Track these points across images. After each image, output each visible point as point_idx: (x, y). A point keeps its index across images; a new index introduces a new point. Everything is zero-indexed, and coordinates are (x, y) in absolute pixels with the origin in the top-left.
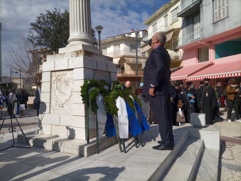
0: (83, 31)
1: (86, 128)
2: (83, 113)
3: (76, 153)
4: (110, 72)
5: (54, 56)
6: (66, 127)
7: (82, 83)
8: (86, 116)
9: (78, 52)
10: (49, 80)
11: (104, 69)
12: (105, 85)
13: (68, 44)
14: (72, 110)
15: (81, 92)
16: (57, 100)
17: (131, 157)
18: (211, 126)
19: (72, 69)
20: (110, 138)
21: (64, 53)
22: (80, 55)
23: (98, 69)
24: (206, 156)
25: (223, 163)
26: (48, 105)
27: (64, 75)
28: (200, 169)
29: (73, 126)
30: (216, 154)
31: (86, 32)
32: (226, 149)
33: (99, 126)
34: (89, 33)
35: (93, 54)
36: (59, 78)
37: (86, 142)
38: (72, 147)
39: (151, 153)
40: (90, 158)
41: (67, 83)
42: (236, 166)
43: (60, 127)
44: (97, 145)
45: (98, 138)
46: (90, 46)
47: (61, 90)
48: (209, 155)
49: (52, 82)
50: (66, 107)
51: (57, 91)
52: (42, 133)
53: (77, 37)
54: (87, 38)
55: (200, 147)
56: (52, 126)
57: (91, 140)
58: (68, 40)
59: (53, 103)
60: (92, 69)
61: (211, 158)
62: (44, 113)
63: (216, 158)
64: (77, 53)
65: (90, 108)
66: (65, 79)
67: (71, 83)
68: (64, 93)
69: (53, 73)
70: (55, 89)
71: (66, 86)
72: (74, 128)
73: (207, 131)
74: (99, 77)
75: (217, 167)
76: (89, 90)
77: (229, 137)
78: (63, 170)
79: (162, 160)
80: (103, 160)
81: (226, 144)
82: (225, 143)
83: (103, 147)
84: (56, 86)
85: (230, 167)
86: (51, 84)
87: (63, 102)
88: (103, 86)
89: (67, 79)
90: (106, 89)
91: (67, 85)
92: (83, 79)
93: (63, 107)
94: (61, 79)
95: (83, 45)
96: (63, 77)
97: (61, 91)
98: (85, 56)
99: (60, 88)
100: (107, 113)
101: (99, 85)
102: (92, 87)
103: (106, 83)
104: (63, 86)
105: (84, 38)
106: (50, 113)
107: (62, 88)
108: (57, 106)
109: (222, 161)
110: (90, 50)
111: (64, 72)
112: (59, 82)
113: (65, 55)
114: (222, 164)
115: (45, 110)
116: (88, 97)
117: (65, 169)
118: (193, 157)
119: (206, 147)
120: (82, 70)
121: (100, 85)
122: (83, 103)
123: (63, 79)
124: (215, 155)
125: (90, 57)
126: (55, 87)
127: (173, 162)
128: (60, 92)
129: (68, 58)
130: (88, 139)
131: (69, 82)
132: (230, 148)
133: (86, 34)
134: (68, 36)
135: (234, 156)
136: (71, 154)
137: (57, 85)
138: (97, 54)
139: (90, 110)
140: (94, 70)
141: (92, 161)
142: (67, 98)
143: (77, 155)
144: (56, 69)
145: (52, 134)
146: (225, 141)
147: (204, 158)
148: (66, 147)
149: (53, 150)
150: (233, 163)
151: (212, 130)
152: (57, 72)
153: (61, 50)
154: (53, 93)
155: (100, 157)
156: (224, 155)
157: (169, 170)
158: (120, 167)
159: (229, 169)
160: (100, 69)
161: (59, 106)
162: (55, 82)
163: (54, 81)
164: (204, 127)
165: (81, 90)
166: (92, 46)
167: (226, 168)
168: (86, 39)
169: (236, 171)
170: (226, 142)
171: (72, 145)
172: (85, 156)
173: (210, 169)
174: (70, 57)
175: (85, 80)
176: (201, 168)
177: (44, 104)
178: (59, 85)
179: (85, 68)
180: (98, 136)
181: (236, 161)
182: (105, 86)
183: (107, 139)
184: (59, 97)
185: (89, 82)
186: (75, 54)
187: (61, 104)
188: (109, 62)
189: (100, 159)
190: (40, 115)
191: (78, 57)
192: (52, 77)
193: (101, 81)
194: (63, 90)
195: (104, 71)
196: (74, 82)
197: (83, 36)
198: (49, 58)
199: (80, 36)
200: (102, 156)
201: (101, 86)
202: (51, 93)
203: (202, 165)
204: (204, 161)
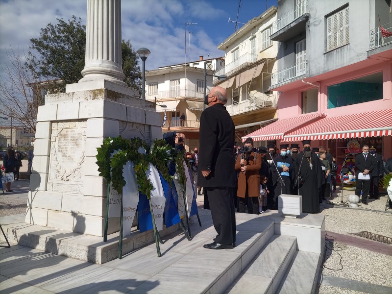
0: (108, 59)
1: (103, 217)
2: (100, 192)
3: (84, 257)
4: (150, 126)
5: (57, 97)
6: (71, 213)
7: (99, 143)
8: (105, 197)
9: (97, 91)
10: (47, 135)
11: (139, 121)
12: (139, 146)
13: (82, 77)
14: (82, 185)
15: (98, 157)
16: (58, 168)
17: (173, 265)
18: (310, 216)
19: (85, 120)
20: (144, 233)
21: (73, 93)
22: (99, 96)
23: (128, 121)
24: (298, 264)
25: (324, 275)
26: (43, 177)
27: (72, 128)
28: (284, 285)
29: (81, 211)
30: (314, 261)
31: (113, 60)
32: (333, 252)
33: (125, 214)
34: (117, 62)
35: (121, 97)
36: (63, 132)
37: (102, 239)
38: (78, 248)
39: (207, 259)
40: (106, 266)
41: (76, 141)
42: (344, 279)
43: (62, 213)
44: (121, 245)
45: (121, 234)
46: (119, 82)
47: (66, 152)
48: (303, 263)
49: (52, 140)
50: (72, 181)
51: (60, 155)
52: (32, 223)
53: (98, 68)
54: (113, 70)
55: (288, 250)
56: (49, 211)
57: (109, 237)
58: (83, 71)
59: (52, 174)
60: (118, 120)
61: (305, 267)
62: (36, 189)
63: (313, 267)
64: (95, 94)
65: (111, 183)
66: (73, 136)
67: (82, 142)
68: (71, 159)
69: (54, 125)
70: (57, 151)
71: (75, 146)
72: (84, 216)
73: (302, 223)
74: (129, 134)
75: (312, 282)
76: (111, 154)
77: (340, 233)
78: (57, 285)
79: (222, 270)
80: (126, 270)
81: (334, 244)
82: (332, 243)
83: (132, 248)
84: (59, 146)
85: (335, 282)
86: (50, 143)
87: (68, 173)
88: (137, 148)
89: (77, 136)
90: (139, 154)
91: (77, 145)
92: (102, 136)
93: (68, 180)
94: (67, 135)
95: (105, 81)
96: (71, 131)
97: (66, 155)
98: (108, 100)
99: (64, 149)
100: (140, 192)
101: (129, 146)
102: (117, 150)
103: (142, 143)
104: (70, 145)
105: (109, 69)
106: (46, 190)
107: (68, 149)
108: (59, 179)
109: (324, 271)
110: (117, 90)
111: (72, 124)
112: (63, 139)
113: (74, 96)
114: (323, 277)
115: (38, 185)
116: (109, 165)
117: (61, 284)
118: (275, 265)
119: (300, 248)
120: (101, 122)
121: (131, 146)
122: (100, 175)
123: (70, 134)
124: (312, 262)
125: (116, 100)
126: (57, 147)
127: (242, 272)
128: (64, 155)
129: (80, 100)
130: (105, 234)
131: (80, 141)
132: (339, 252)
133: (113, 64)
134: (83, 65)
135: (343, 264)
136: (76, 259)
137: (60, 144)
138: (128, 97)
139: (112, 188)
140: (122, 121)
141: (108, 270)
142: (75, 166)
143: (85, 261)
144: (59, 119)
145: (48, 226)
146: (333, 240)
147: (294, 267)
148: (68, 248)
149: (47, 251)
150: (341, 275)
151: (310, 222)
152: (60, 123)
153: (69, 88)
154: (52, 157)
155: (123, 264)
156: (329, 263)
157: (233, 286)
158: (153, 280)
159: (332, 285)
160: (133, 120)
161: (62, 180)
162: (57, 139)
163: (56, 137)
164: (298, 217)
165: (97, 153)
166: (121, 83)
167: (328, 284)
168: (111, 71)
169: (343, 288)
170: (334, 242)
171: (78, 245)
172: (97, 263)
173: (301, 285)
174: (82, 100)
175: (106, 137)
176: (287, 283)
177: (37, 174)
178: (63, 144)
179: (106, 118)
180: (122, 230)
181: (346, 272)
182: (140, 148)
183: (139, 235)
184: (62, 164)
185: (111, 142)
186: (92, 95)
187: (65, 175)
188: (149, 109)
189: (121, 267)
190: (30, 192)
191: (96, 100)
192: (53, 131)
193: (133, 140)
194: (69, 153)
195: (140, 124)
196: (88, 140)
197: (107, 66)
198: (49, 100)
199: (101, 66)
200: (127, 262)
201: (132, 148)
202: (49, 156)
203: (290, 278)
204: (293, 272)
